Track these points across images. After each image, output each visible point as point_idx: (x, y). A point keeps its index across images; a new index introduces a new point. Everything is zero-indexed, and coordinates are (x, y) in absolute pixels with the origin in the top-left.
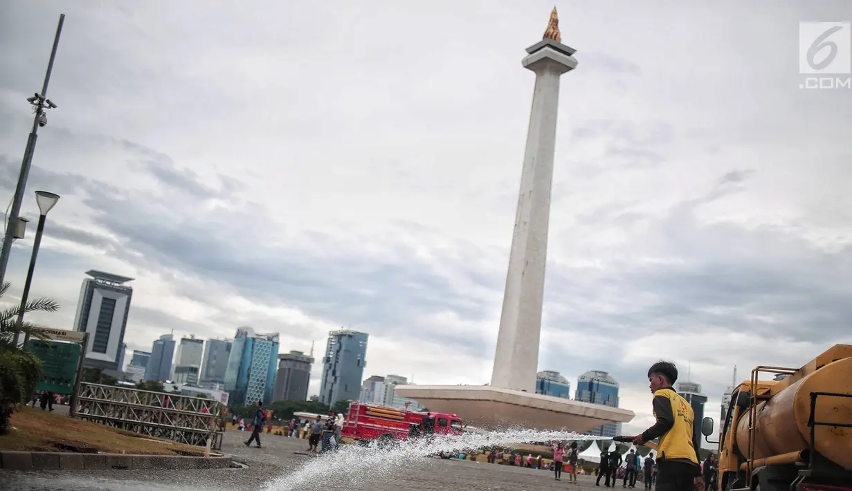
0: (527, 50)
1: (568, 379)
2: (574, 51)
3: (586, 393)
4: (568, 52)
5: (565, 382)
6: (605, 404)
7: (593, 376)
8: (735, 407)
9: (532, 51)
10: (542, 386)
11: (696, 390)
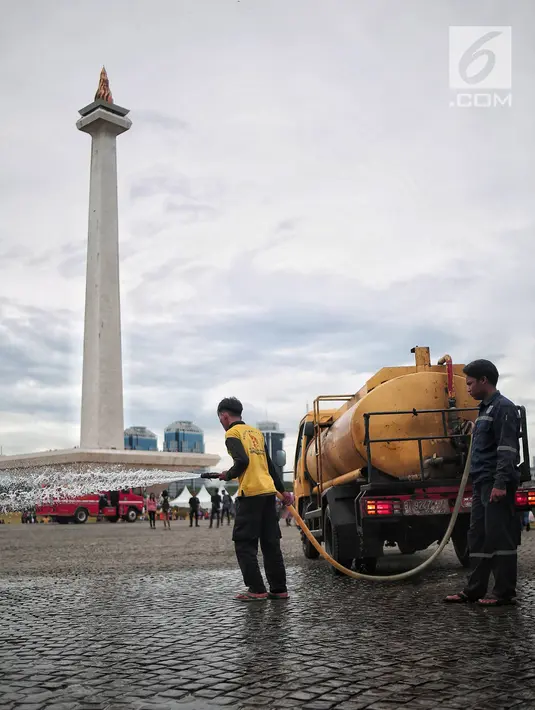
0: (80, 112)
1: (154, 432)
2: (128, 111)
3: (174, 444)
4: (122, 113)
5: (152, 436)
6: (192, 451)
7: (178, 426)
8: (303, 437)
9: (85, 112)
10: (131, 442)
11: (274, 428)
